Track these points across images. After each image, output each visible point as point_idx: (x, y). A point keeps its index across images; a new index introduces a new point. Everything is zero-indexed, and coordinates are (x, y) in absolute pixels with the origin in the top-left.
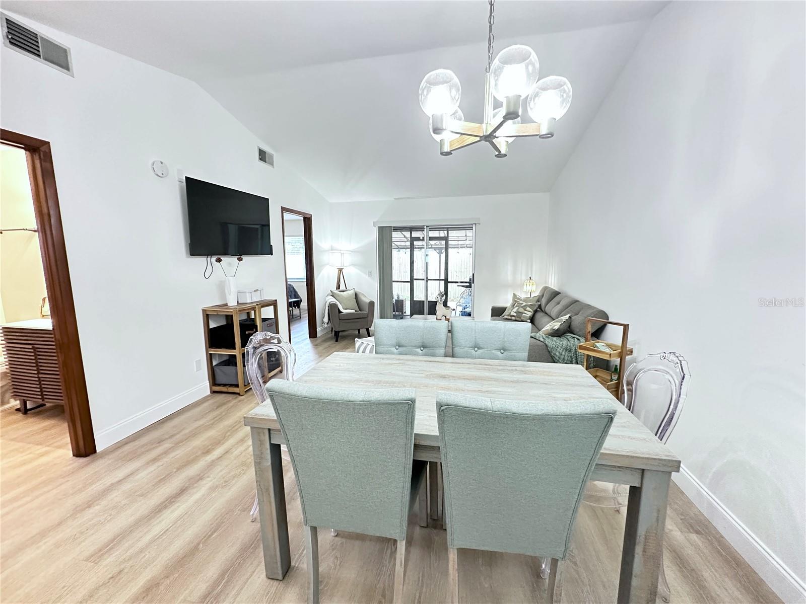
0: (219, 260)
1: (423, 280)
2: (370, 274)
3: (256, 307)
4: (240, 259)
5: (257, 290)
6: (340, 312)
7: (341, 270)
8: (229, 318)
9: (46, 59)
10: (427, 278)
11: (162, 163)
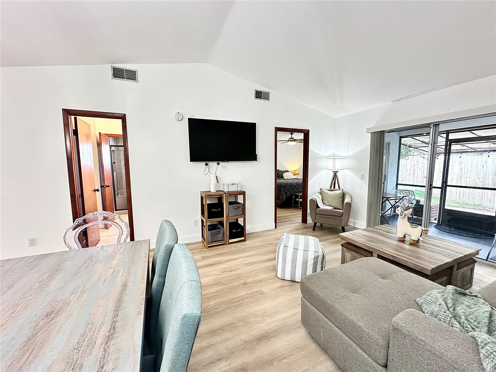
0: (207, 165)
1: (424, 187)
2: (362, 177)
3: (223, 195)
4: (218, 164)
5: (234, 184)
6: (318, 207)
7: (335, 174)
8: (220, 199)
9: (127, 78)
10: (431, 185)
11: (178, 113)
